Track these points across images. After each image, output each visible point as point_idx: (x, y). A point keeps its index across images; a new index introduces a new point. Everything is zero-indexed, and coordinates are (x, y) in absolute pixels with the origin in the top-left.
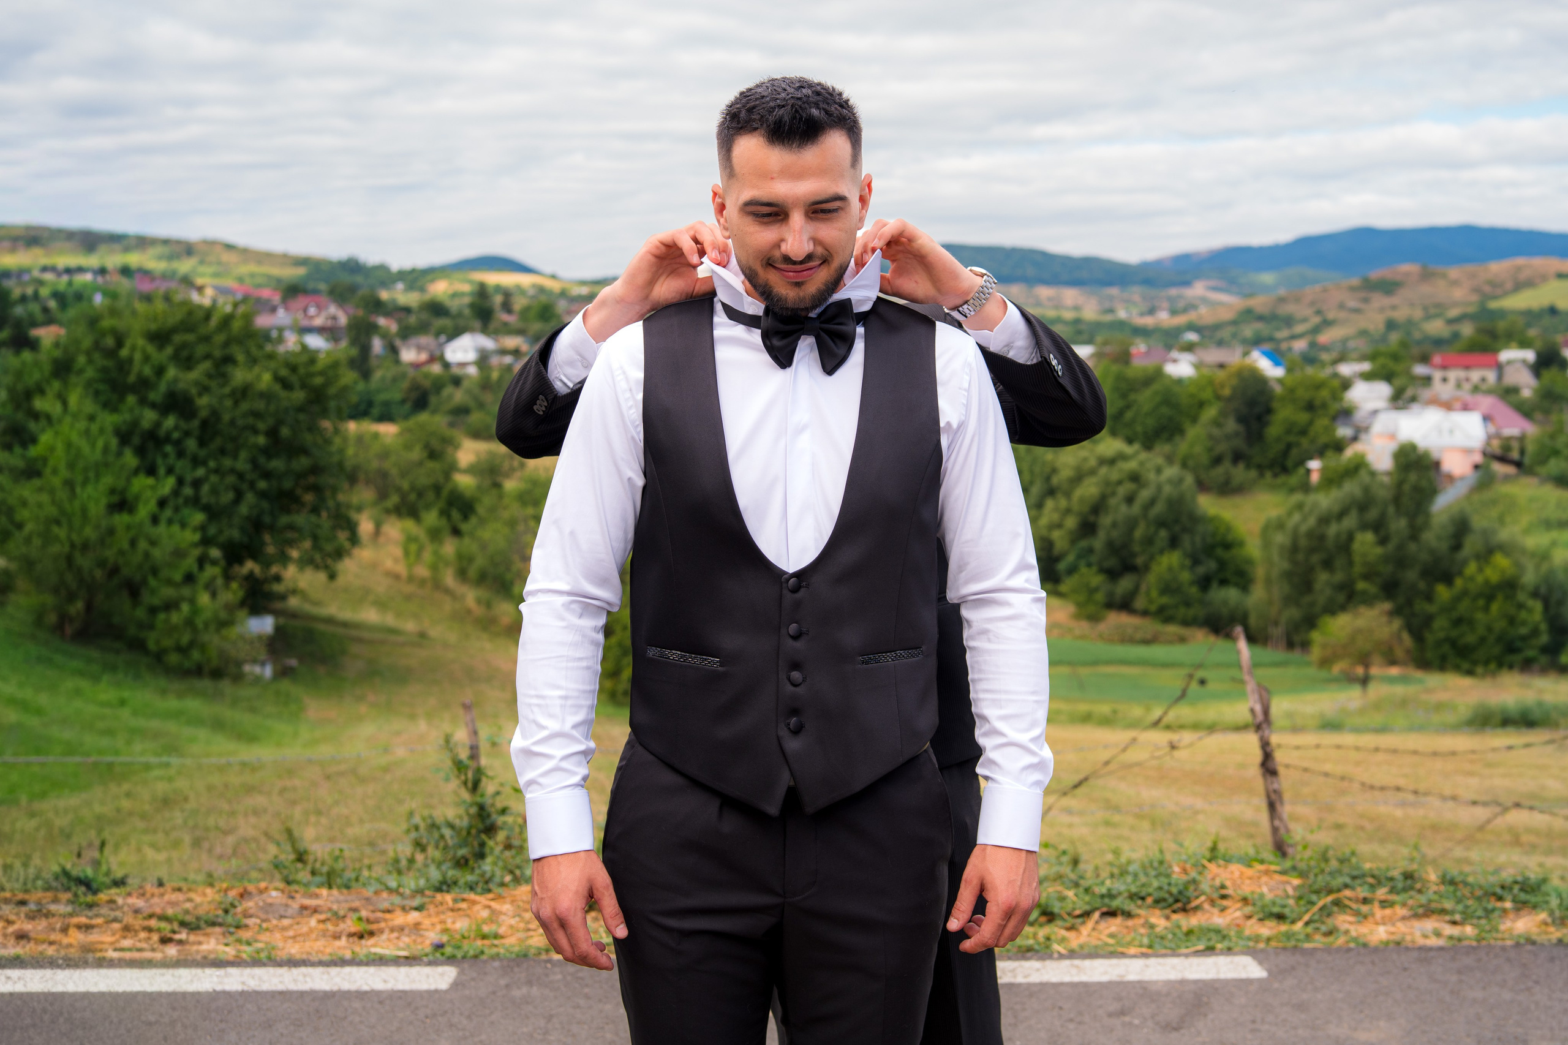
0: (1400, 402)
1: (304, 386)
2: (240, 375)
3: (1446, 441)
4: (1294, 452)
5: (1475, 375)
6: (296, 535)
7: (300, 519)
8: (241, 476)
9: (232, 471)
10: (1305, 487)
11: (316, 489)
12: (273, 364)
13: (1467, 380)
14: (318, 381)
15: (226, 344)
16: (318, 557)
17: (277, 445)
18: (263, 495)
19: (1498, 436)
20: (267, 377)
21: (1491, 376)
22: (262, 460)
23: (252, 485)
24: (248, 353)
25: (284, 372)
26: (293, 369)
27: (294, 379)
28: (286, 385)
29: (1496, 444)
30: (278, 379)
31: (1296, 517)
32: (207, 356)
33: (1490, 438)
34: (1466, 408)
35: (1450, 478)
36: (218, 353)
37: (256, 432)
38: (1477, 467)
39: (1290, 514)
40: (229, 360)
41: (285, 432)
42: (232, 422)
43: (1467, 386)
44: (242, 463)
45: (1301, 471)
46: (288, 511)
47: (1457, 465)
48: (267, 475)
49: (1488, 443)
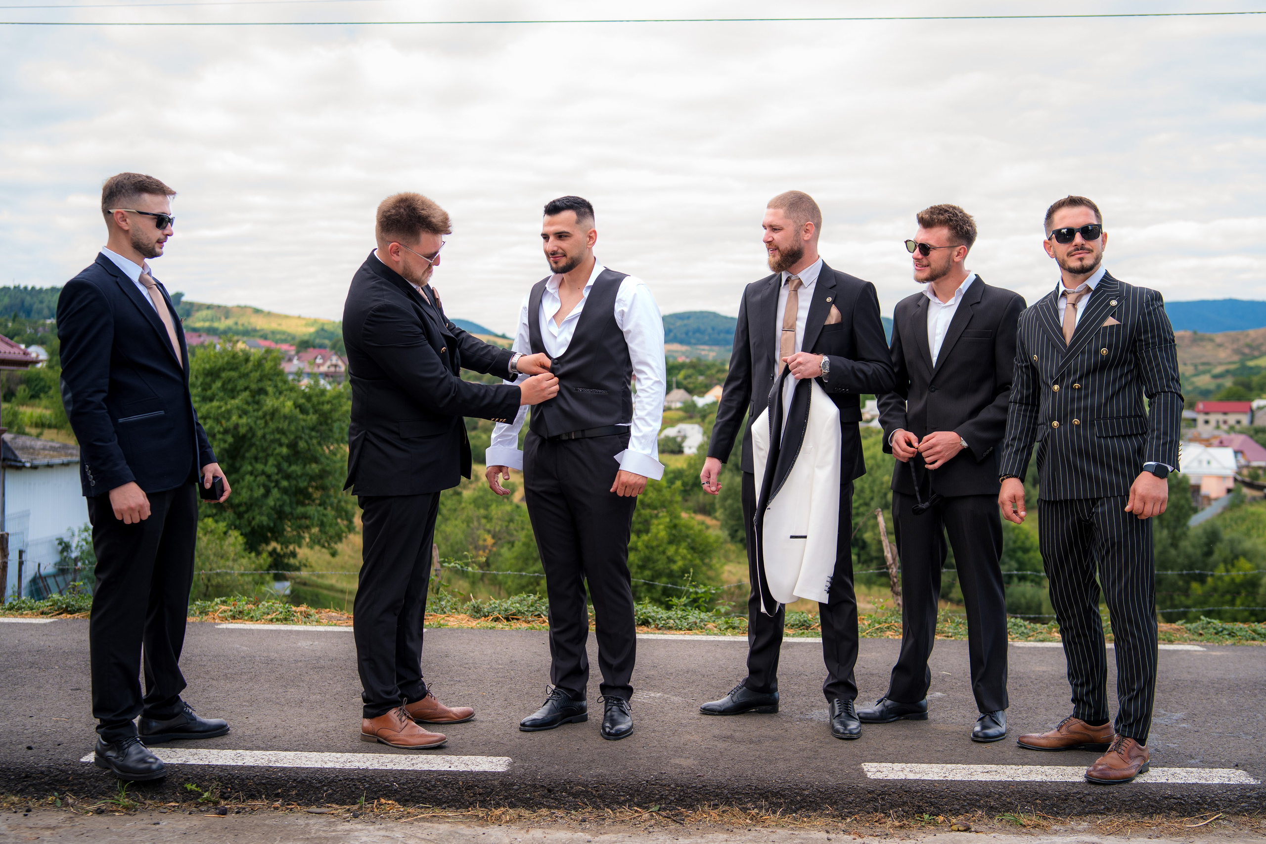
1: (316, 412)
2: (270, 403)
3: (1205, 469)
5: (1232, 419)
6: (308, 522)
7: (311, 510)
8: (269, 477)
9: (263, 473)
11: (324, 488)
12: (294, 395)
13: (1225, 422)
14: (327, 407)
15: (260, 380)
16: (324, 538)
17: (296, 454)
18: (285, 491)
19: (1247, 467)
20: (289, 404)
21: (1245, 419)
22: (285, 465)
23: (277, 483)
24: (276, 386)
25: (302, 401)
26: (308, 398)
27: (309, 405)
28: (303, 410)
29: (1245, 472)
30: (297, 406)
32: (246, 389)
33: (1240, 468)
34: (1222, 444)
35: (1208, 499)
36: (254, 386)
37: (281, 445)
38: (1229, 491)
40: (262, 391)
41: (302, 445)
42: (264, 437)
43: (1225, 427)
44: (270, 469)
46: (303, 504)
47: (1213, 489)
48: (288, 477)
49: (1239, 473)
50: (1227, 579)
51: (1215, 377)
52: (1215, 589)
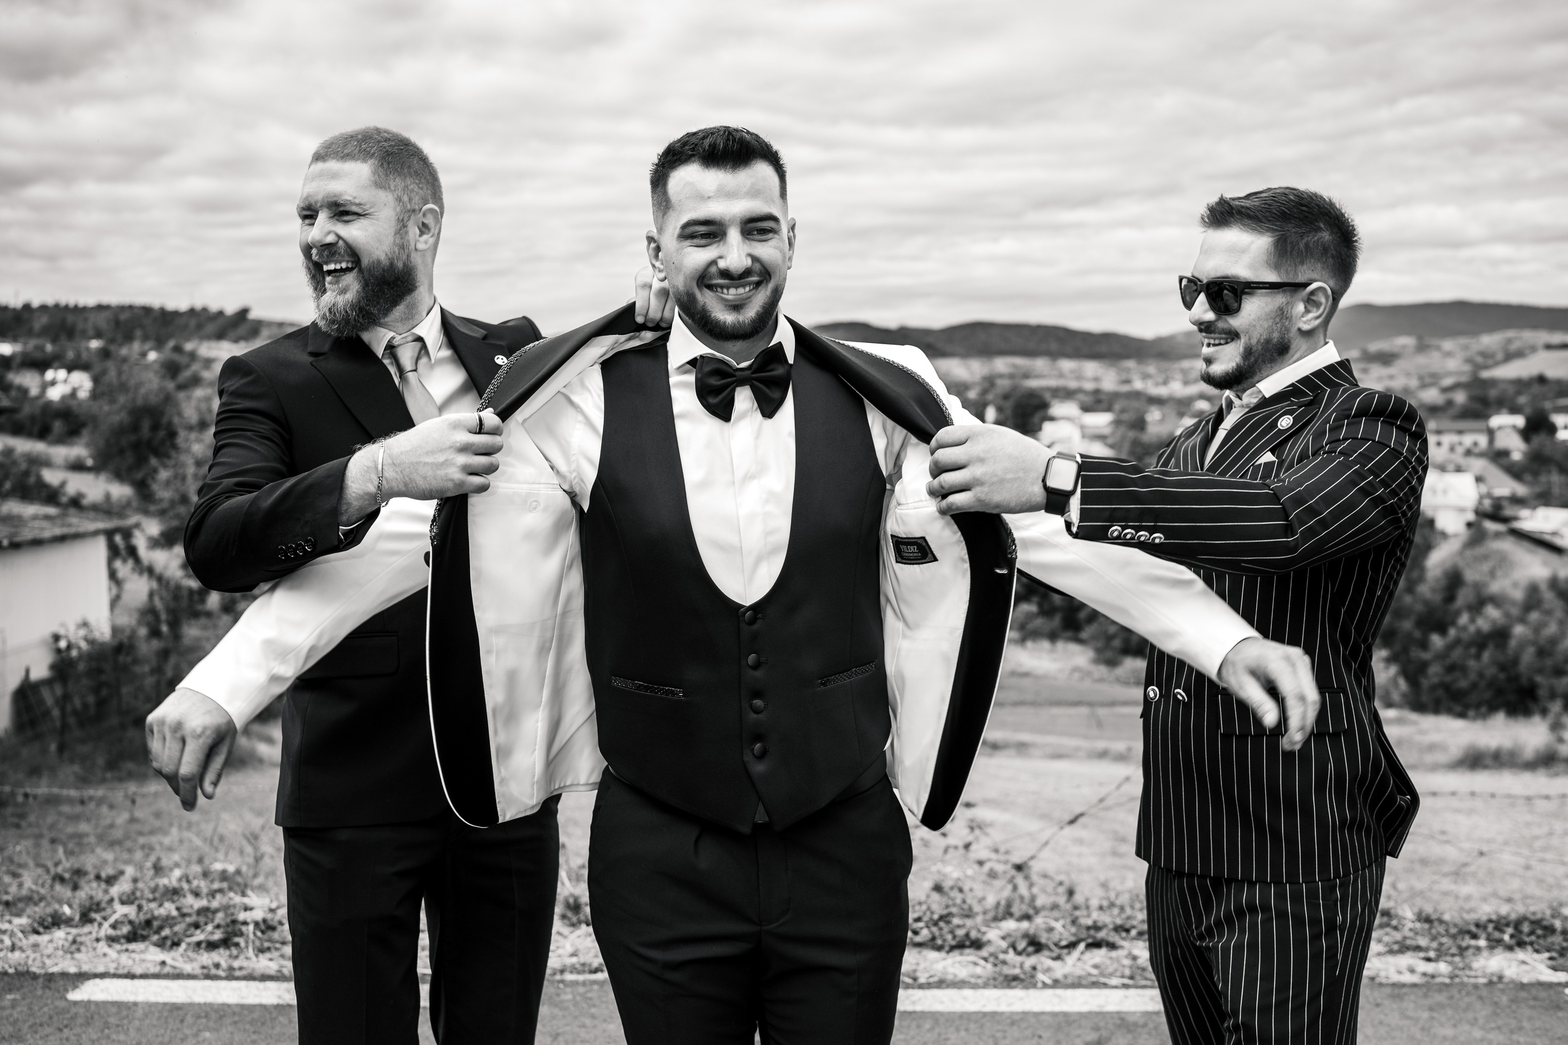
3: (1440, 500)
5: (1468, 440)
19: (1489, 495)
21: (1483, 440)
47: (1450, 523)
49: (1480, 502)
50: (1472, 629)
51: (1445, 390)
52: (1457, 642)
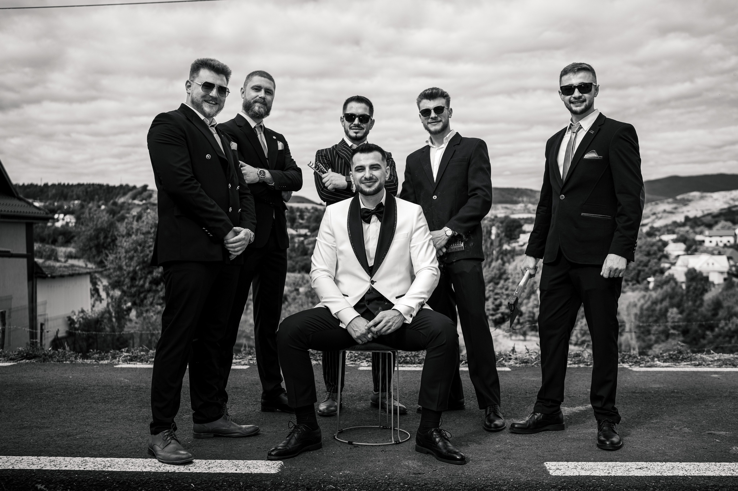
0: (689, 252)
3: (710, 268)
4: (642, 273)
5: (724, 239)
10: (647, 289)
13: (721, 241)
19: (734, 266)
21: (732, 240)
29: (733, 269)
31: (642, 301)
33: (730, 266)
34: (720, 254)
35: (712, 284)
38: (724, 279)
39: (639, 300)
43: (721, 244)
45: (645, 282)
47: (715, 278)
49: (729, 269)
50: (726, 328)
51: (714, 216)
52: (719, 335)
